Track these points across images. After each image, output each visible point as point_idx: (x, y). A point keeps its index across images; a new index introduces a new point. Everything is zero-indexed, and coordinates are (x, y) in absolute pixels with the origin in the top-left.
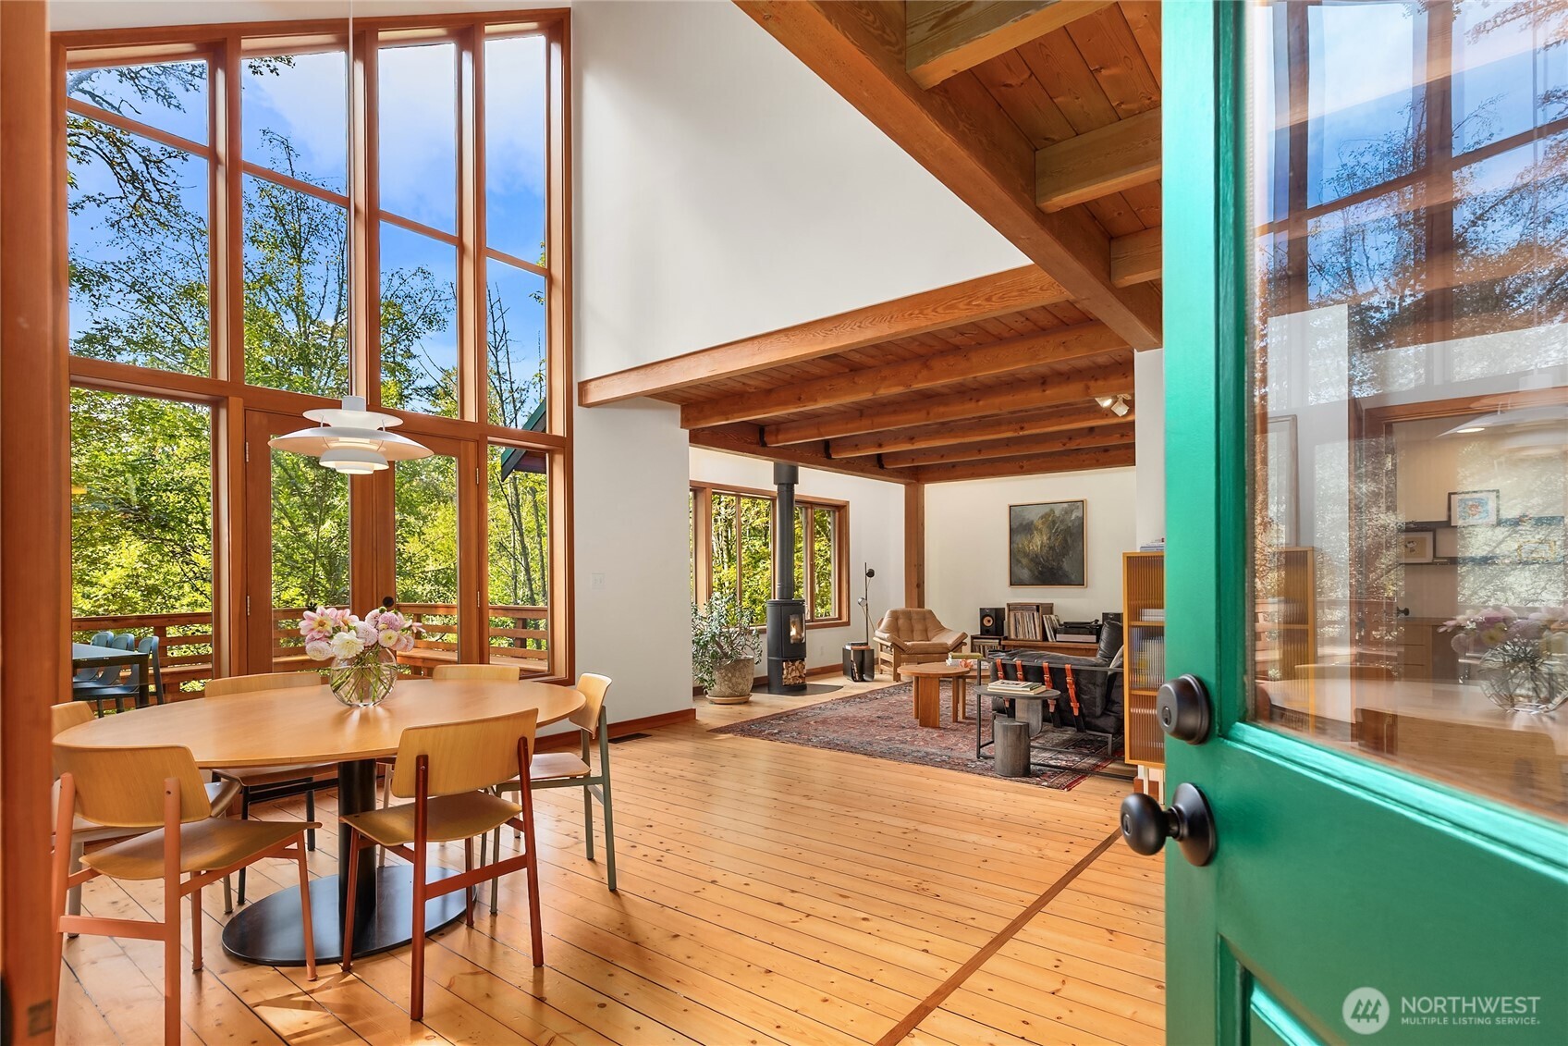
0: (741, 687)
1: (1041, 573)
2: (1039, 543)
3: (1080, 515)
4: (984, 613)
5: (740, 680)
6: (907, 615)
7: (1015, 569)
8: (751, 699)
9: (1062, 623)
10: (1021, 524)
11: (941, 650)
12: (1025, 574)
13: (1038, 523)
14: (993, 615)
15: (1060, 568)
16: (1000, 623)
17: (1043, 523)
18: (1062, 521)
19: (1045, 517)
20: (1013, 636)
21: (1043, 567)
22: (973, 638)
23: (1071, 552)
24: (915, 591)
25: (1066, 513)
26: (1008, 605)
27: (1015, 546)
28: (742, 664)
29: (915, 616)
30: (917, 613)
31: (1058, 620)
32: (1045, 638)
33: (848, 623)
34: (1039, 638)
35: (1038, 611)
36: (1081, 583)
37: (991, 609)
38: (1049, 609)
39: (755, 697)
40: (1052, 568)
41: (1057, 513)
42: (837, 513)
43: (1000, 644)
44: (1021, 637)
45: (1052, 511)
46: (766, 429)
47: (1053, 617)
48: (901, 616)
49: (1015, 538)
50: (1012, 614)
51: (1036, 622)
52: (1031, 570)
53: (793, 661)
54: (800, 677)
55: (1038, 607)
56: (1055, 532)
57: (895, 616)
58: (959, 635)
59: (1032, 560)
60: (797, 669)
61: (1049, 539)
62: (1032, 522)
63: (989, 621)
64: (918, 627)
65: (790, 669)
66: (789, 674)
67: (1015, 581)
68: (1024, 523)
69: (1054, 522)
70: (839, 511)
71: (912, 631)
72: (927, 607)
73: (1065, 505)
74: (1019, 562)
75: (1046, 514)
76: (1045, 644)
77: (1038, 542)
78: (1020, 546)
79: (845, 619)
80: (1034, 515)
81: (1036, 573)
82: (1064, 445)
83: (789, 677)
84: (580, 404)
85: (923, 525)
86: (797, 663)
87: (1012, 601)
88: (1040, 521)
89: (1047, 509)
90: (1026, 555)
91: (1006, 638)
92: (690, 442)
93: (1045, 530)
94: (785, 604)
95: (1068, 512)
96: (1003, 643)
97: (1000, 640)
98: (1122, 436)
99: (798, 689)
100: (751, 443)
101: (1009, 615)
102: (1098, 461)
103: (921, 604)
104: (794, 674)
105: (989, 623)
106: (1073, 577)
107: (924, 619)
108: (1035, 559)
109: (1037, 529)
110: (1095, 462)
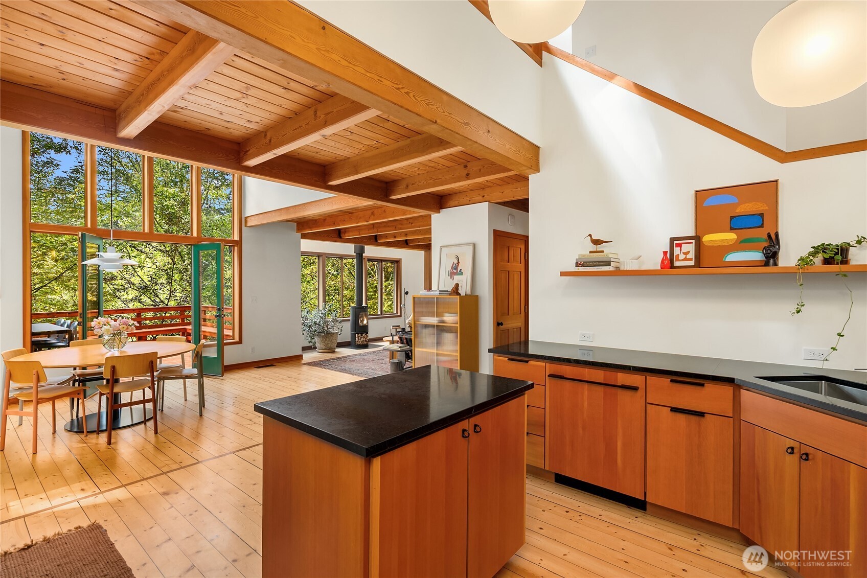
0: (329, 345)
5: (329, 342)
8: (336, 350)
28: (330, 335)
33: (400, 316)
39: (337, 350)
46: (342, 231)
53: (362, 334)
54: (366, 341)
60: (364, 337)
65: (360, 337)
66: (360, 339)
70: (397, 263)
79: (399, 314)
83: (360, 341)
84: (246, 226)
86: (364, 335)
92: (301, 238)
94: (359, 308)
99: (365, 346)
100: (334, 237)
104: (362, 340)
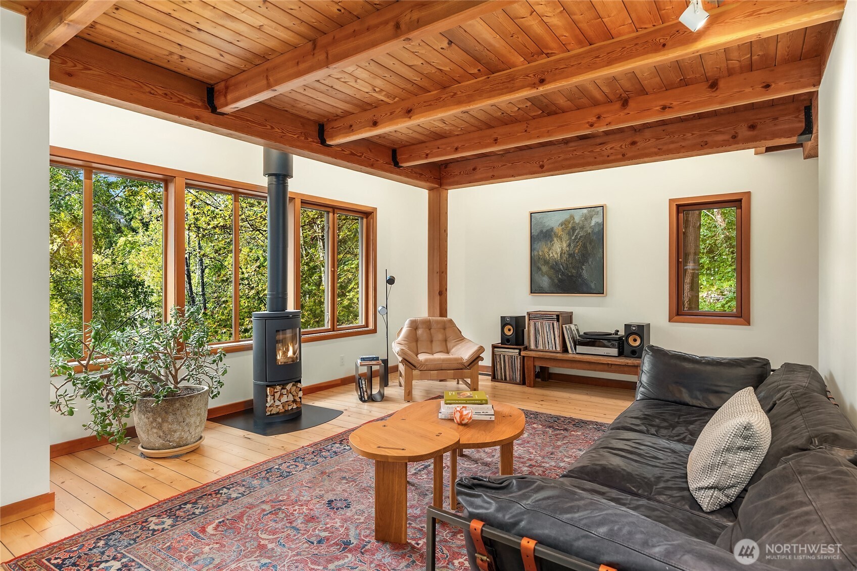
1: (560, 281)
2: (559, 250)
3: (600, 221)
4: (504, 322)
6: (428, 324)
7: (537, 277)
9: (582, 333)
10: (541, 231)
11: (456, 366)
12: (545, 282)
13: (558, 230)
14: (514, 323)
15: (580, 276)
16: (521, 333)
17: (563, 230)
18: (582, 228)
19: (564, 224)
20: (533, 347)
21: (563, 274)
22: (494, 347)
23: (590, 260)
24: (437, 298)
25: (586, 219)
26: (529, 314)
27: (536, 253)
29: (434, 326)
30: (437, 322)
31: (577, 330)
32: (565, 350)
33: (374, 331)
34: (558, 349)
35: (558, 321)
36: (600, 290)
37: (511, 317)
38: (568, 318)
40: (572, 276)
41: (577, 220)
42: (365, 220)
43: (520, 354)
44: (541, 347)
45: (572, 217)
46: (216, 88)
47: (573, 327)
48: (420, 326)
49: (535, 246)
50: (532, 323)
51: (556, 333)
52: (550, 278)
53: (283, 385)
54: (294, 401)
55: (558, 316)
56: (575, 239)
57: (415, 326)
58: (475, 348)
59: (552, 267)
60: (289, 392)
61: (569, 245)
62: (552, 229)
63: (509, 330)
64: (439, 336)
65: (277, 395)
66: (277, 400)
67: (535, 289)
68: (544, 231)
69: (574, 229)
70: (367, 218)
71: (432, 341)
72: (449, 317)
73: (585, 211)
74: (539, 269)
75: (566, 221)
76: (565, 356)
77: (557, 249)
78: (541, 253)
79: (371, 327)
80: (554, 222)
81: (556, 281)
82: (592, 125)
83: (277, 403)
85: (446, 231)
86: (289, 387)
87: (533, 308)
88: (560, 228)
89: (565, 216)
90: (546, 262)
91: (526, 349)
92: (52, 77)
93: (565, 237)
94: (277, 318)
95: (588, 218)
96: (523, 353)
97: (520, 350)
98: (664, 108)
101: (529, 324)
102: (624, 155)
103: (443, 312)
104: (284, 399)
105: (509, 333)
106: (593, 285)
107: (444, 329)
108: (555, 267)
109: (557, 236)
110: (620, 156)
